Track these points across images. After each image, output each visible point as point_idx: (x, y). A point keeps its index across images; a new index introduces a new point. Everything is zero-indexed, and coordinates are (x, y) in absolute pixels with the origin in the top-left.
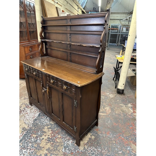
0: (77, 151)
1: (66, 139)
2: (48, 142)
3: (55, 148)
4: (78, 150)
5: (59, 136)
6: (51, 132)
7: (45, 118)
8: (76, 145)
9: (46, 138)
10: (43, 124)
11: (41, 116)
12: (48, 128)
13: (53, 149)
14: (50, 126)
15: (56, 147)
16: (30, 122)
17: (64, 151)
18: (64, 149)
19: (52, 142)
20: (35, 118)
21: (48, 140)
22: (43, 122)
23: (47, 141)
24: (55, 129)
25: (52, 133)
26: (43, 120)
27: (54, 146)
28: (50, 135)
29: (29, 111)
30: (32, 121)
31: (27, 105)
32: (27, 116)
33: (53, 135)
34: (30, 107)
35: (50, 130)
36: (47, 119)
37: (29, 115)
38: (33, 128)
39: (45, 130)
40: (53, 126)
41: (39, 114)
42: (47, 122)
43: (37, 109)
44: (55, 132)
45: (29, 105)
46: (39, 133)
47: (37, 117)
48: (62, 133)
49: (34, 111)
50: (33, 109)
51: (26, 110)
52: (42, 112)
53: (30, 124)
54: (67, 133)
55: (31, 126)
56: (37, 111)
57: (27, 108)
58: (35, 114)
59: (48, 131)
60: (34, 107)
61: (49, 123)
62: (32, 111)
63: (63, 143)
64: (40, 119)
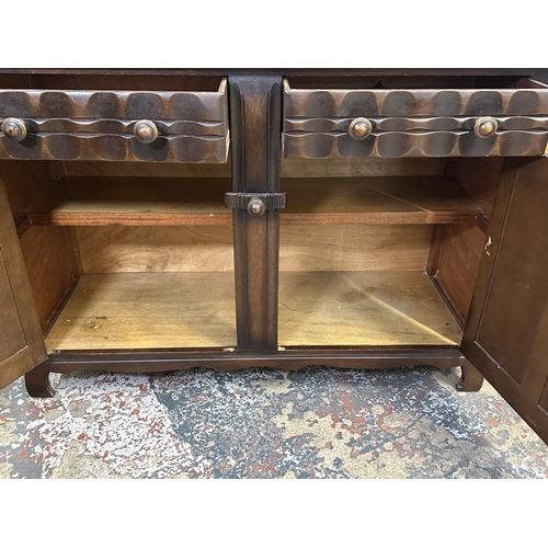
0: (491, 406)
1: (411, 403)
2: (377, 455)
3: (428, 451)
4: (490, 400)
5: (378, 410)
6: (328, 418)
7: (220, 395)
8: (461, 394)
9: (341, 449)
11: (182, 398)
12: (291, 417)
13: (423, 460)
14: (290, 405)
15: (423, 447)
16: (172, 452)
17: (465, 435)
18: (456, 432)
19: (388, 445)
20: (168, 423)
21: (363, 452)
23: (369, 455)
24: (326, 399)
25: (336, 420)
27: (414, 449)
28: (343, 431)
29: (77, 420)
30: (171, 444)
31: (8, 411)
32: (110, 447)
33: (349, 423)
34: (46, 404)
35: (310, 415)
36: (231, 391)
37: (115, 437)
38: (233, 462)
39: (293, 429)
40: (300, 397)
41: (165, 400)
42: (252, 402)
43: (111, 388)
44: (343, 408)
45: (20, 402)
46: (289, 458)
47: (172, 419)
48: (372, 395)
49: (104, 404)
50: (90, 404)
51: (42, 429)
52: (164, 382)
53: (187, 464)
54: (386, 385)
55: (208, 463)
56: (126, 394)
57: (42, 418)
58: (136, 412)
59: (311, 425)
60: (76, 391)
61: (268, 398)
62: (98, 412)
63: (423, 419)
64: (198, 412)
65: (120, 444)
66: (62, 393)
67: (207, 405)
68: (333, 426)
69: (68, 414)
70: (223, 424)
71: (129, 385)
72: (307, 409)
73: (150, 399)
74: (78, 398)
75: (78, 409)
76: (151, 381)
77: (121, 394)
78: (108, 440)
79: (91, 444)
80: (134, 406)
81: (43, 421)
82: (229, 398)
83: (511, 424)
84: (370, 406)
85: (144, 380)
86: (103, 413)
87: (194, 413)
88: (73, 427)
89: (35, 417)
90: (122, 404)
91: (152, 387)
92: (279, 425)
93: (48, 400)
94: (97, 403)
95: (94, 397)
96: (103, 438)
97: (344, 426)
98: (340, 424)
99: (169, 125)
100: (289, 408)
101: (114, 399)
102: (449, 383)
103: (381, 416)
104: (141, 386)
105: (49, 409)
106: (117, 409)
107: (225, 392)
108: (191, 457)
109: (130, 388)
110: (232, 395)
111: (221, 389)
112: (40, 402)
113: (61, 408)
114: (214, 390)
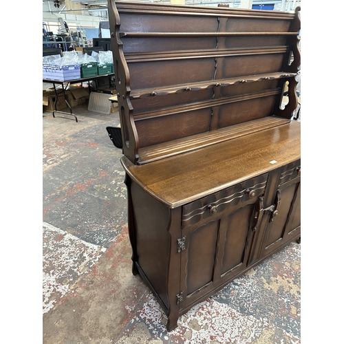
1: (293, 256)
5: (288, 264)
7: (237, 287)
9: (294, 287)
10: (256, 293)
11: (227, 296)
12: (268, 283)
14: (262, 278)
16: (250, 323)
20: (234, 311)
22: (250, 292)
24: (270, 269)
26: (243, 293)
28: (288, 279)
29: (201, 331)
30: (246, 320)
32: (227, 335)
33: (286, 275)
34: (179, 332)
35: (273, 278)
36: (239, 283)
37: (224, 330)
38: (272, 314)
39: (274, 287)
40: (262, 272)
41: (221, 301)
42: (250, 284)
43: (196, 307)
44: (278, 270)
45: (166, 338)
46: (285, 300)
47: (233, 308)
48: (280, 259)
49: (202, 318)
50: (196, 321)
53: (260, 325)
54: (279, 252)
55: (265, 319)
56: (205, 307)
57: (185, 340)
58: (218, 313)
59: (277, 283)
60: (183, 317)
61: (253, 279)
62: (204, 322)
64: (239, 300)
65: (229, 332)
66: (179, 322)
67: (238, 294)
68: (283, 279)
69: (194, 331)
70: (252, 300)
71: (200, 302)
72: (269, 277)
73: (215, 304)
74: (188, 320)
75: (195, 325)
77: (203, 308)
78: (223, 333)
79: (219, 339)
80: (214, 310)
81: (188, 341)
82: (242, 287)
84: (284, 264)
86: (206, 321)
88: (203, 336)
89: (182, 341)
90: (209, 313)
91: (211, 298)
92: (269, 289)
93: (177, 330)
94: (199, 319)
95: (194, 316)
96: (220, 333)
97: (286, 277)
98: (284, 277)
100: (264, 279)
101: (203, 312)
103: (291, 266)
104: (206, 300)
105: (182, 333)
106: (210, 316)
107: (236, 284)
108: (258, 321)
109: (203, 303)
111: (234, 284)
112: (175, 333)
113: (187, 330)
114: (233, 286)
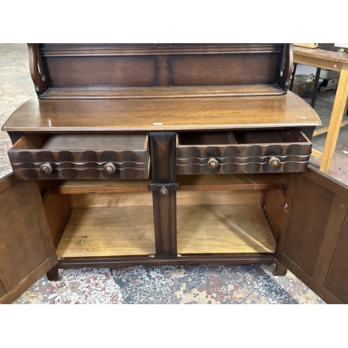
0: (291, 285)
1: (249, 283)
4: (291, 281)
5: (231, 287)
6: (204, 293)
7: (147, 279)
8: (276, 277)
10: (161, 292)
11: (128, 281)
14: (184, 284)
17: (275, 302)
18: (270, 300)
20: (120, 295)
22: (155, 289)
24: (203, 281)
25: (208, 293)
26: (147, 286)
28: (212, 300)
29: (74, 294)
31: (38, 288)
33: (215, 295)
34: (57, 285)
35: (195, 291)
36: (153, 276)
39: (186, 299)
40: (190, 280)
41: (118, 282)
42: (164, 283)
43: (91, 275)
44: (212, 286)
45: (44, 283)
47: (122, 293)
48: (228, 278)
49: (87, 285)
50: (80, 285)
51: (56, 299)
52: (118, 271)
54: (236, 272)
56: (98, 278)
57: (55, 292)
58: (104, 289)
59: (195, 297)
60: (72, 277)
61: (173, 280)
62: (84, 289)
63: (254, 293)
64: (136, 289)
66: (65, 278)
67: (141, 285)
68: (207, 297)
69: (69, 291)
70: (149, 296)
71: (99, 273)
72: (193, 287)
73: (111, 281)
74: (74, 281)
75: (74, 287)
76: (111, 270)
77: (96, 279)
80: (103, 285)
81: (56, 294)
82: (152, 281)
83: (300, 295)
84: (227, 285)
85: (107, 270)
86: (87, 290)
87: (134, 290)
88: (72, 298)
89: (52, 292)
90: (97, 284)
91: (112, 274)
92: (178, 297)
93: (58, 282)
94: (84, 284)
95: (82, 280)
97: (212, 297)
98: (210, 296)
99: (120, 164)
100: (184, 286)
101: (92, 281)
102: (270, 271)
103: (232, 291)
104: (106, 274)
105: (58, 287)
106: (94, 287)
107: (150, 277)
109: (100, 275)
110: (154, 279)
111: (148, 275)
112: (54, 283)
113: (65, 287)
114: (144, 276)
